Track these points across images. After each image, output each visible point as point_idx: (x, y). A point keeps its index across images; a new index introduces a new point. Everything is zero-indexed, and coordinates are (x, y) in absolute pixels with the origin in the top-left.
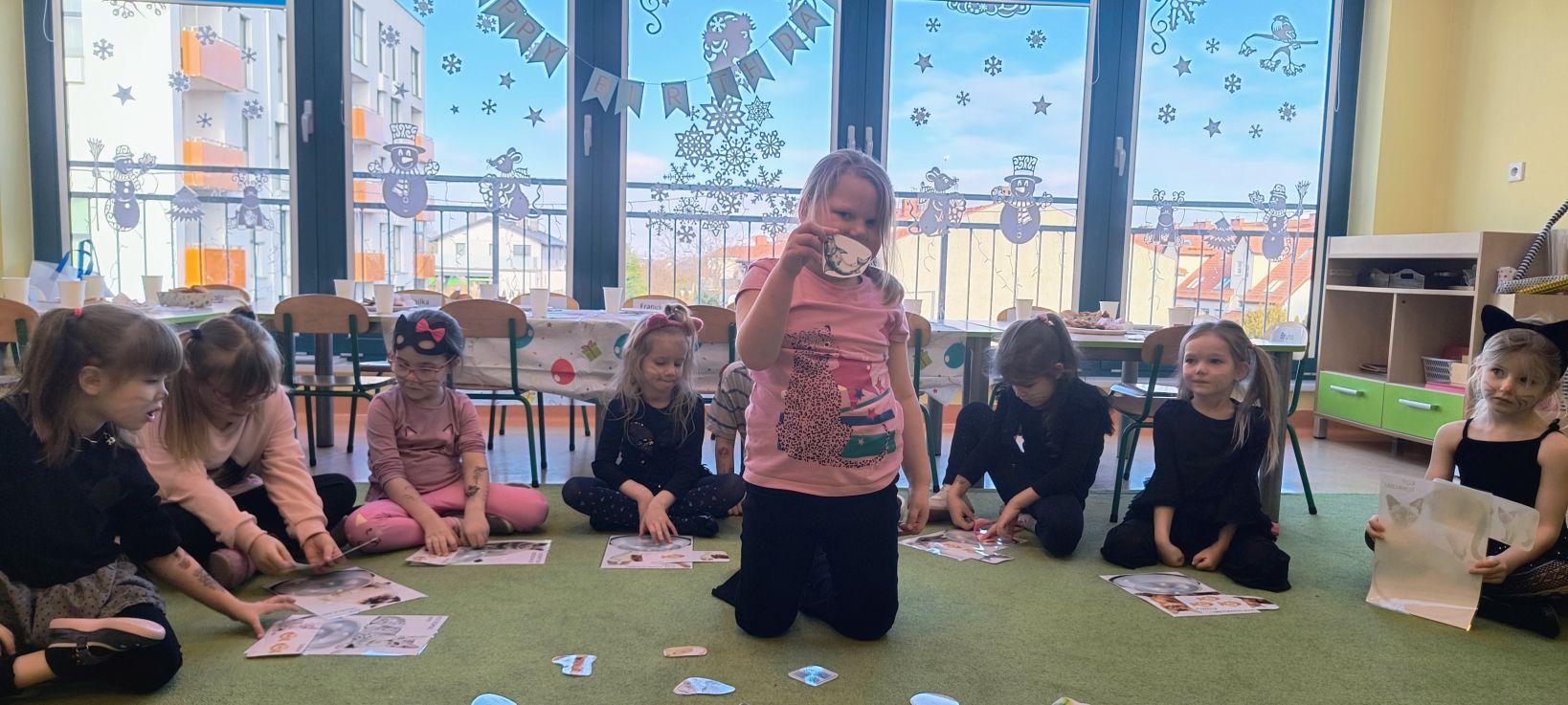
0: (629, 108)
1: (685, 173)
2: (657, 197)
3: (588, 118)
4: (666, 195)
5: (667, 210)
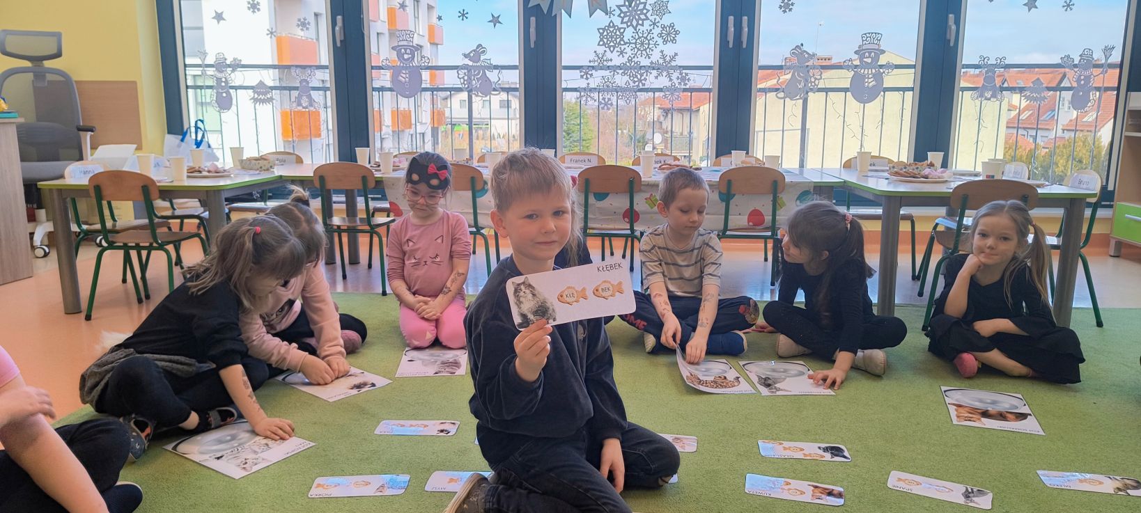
0: (563, 11)
1: (605, 58)
2: (585, 77)
3: (533, 19)
4: (591, 75)
5: (592, 86)
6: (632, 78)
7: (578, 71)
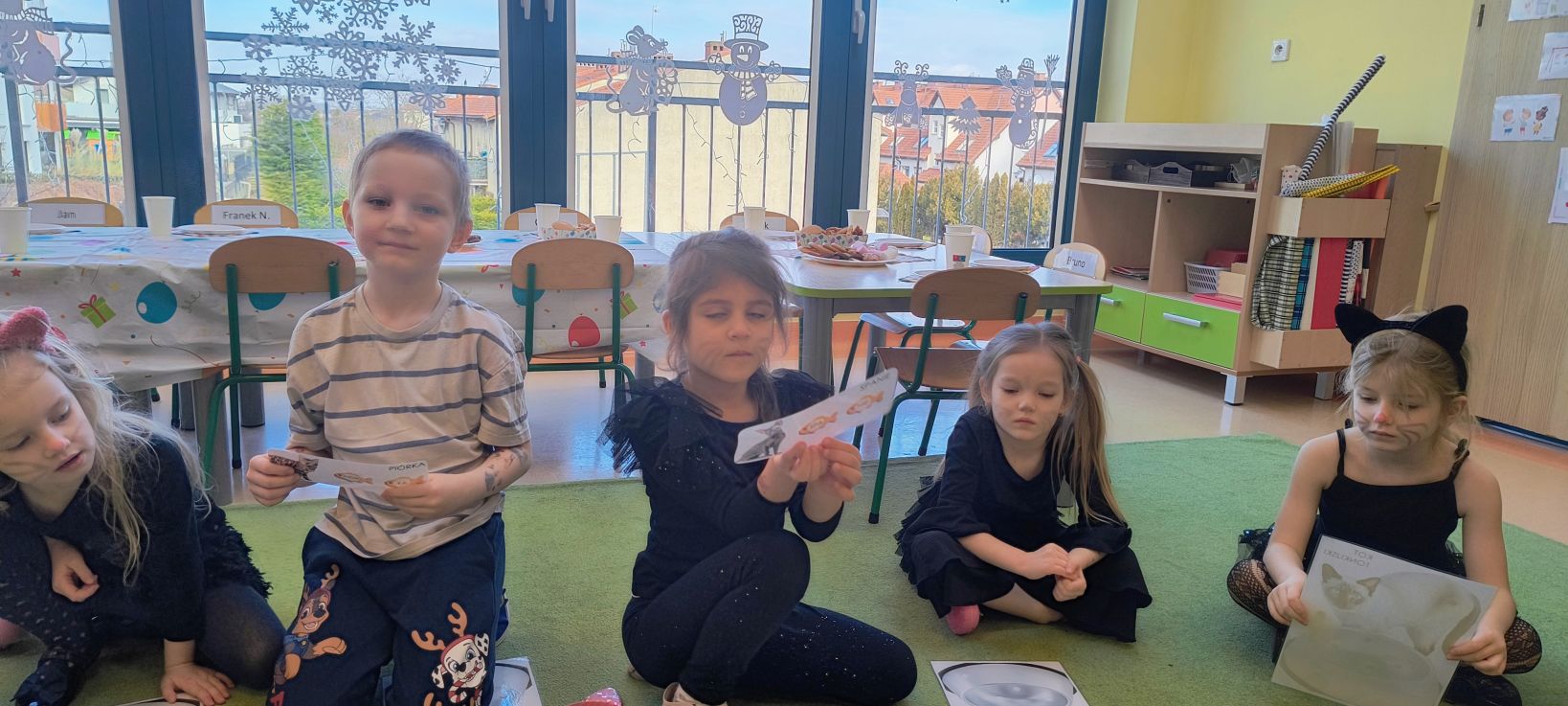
1: (293, 22)
2: (255, 55)
4: (268, 53)
5: (270, 73)
6: (349, 63)
7: (241, 44)
